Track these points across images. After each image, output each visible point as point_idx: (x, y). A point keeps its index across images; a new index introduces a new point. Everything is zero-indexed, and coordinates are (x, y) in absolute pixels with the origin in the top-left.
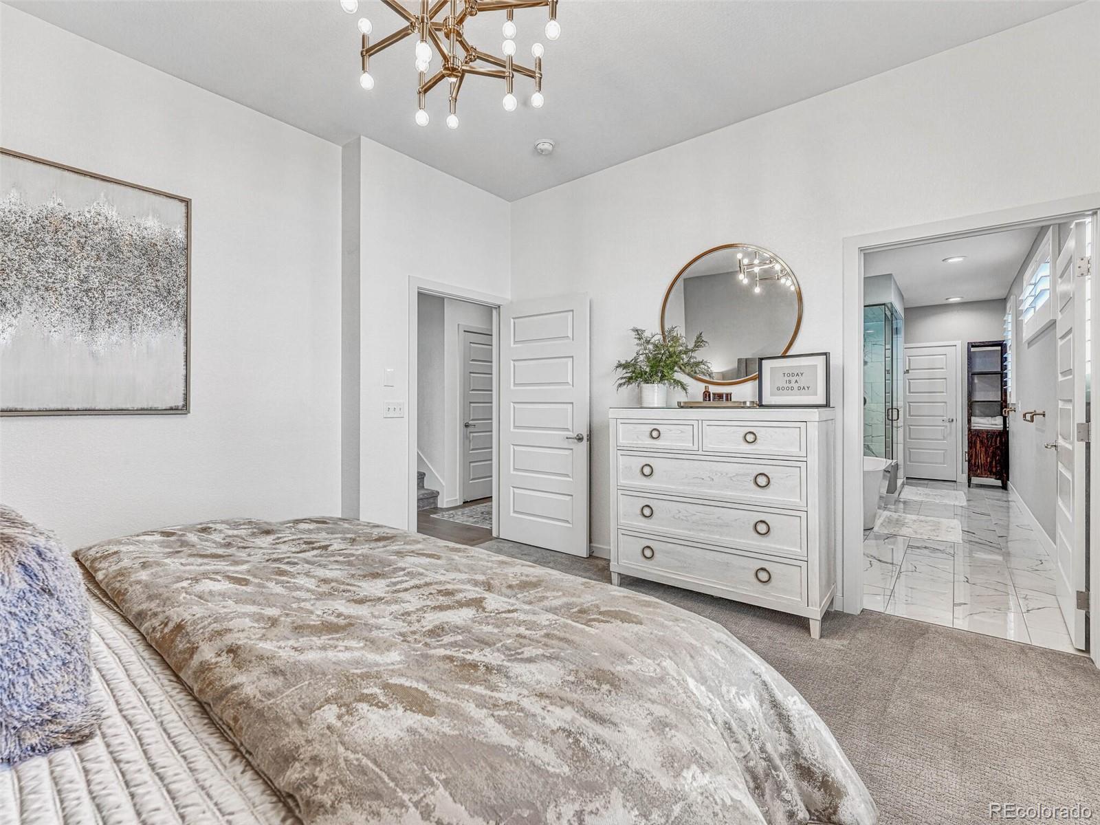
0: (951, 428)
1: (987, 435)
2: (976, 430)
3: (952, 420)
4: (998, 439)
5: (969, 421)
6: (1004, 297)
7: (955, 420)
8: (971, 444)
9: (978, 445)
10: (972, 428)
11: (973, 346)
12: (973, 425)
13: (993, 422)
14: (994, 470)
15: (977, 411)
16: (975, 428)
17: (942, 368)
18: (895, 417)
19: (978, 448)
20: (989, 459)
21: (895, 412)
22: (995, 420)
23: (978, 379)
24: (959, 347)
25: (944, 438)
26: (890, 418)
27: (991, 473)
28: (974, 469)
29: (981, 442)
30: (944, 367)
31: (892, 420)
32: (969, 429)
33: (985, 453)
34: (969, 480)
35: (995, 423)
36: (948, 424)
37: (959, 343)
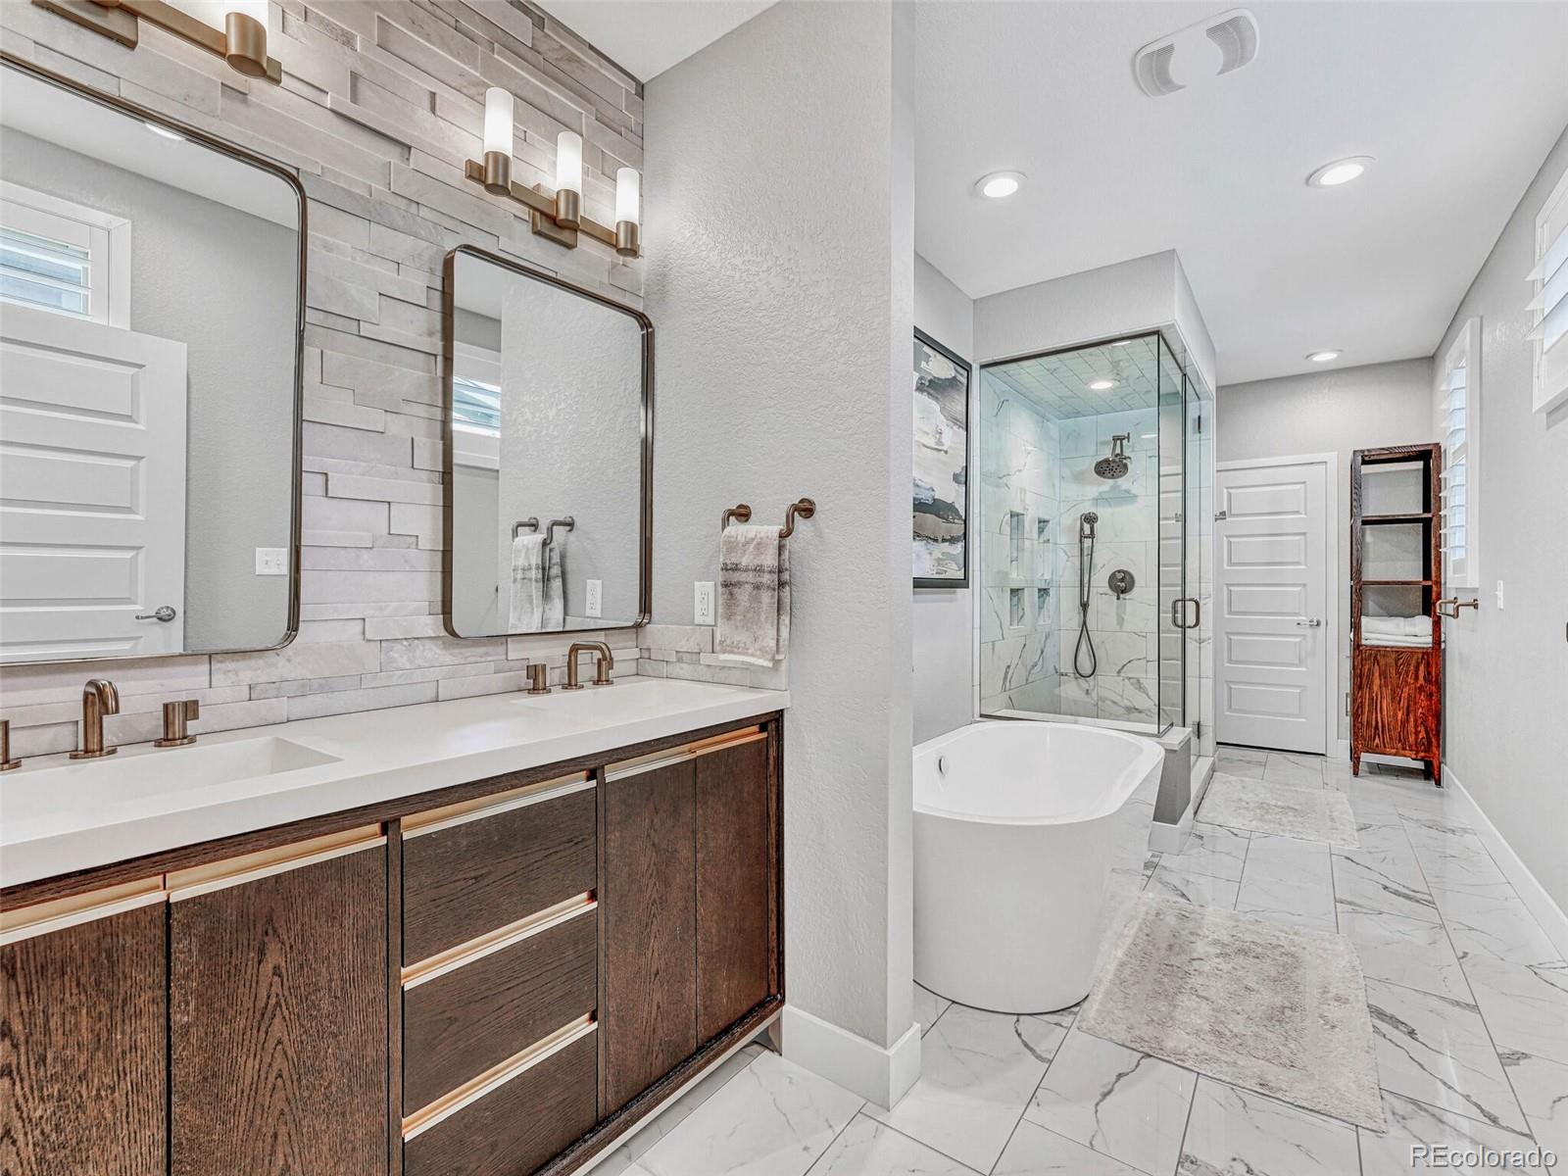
0: (1314, 637)
1: (1397, 660)
2: (1373, 646)
3: (1318, 624)
4: (1422, 668)
5: (1356, 627)
6: (1432, 354)
7: (1323, 624)
8: (1360, 680)
9: (1377, 682)
10: (1364, 642)
11: (1364, 462)
12: (1364, 635)
13: (1410, 630)
14: (1412, 739)
15: (1371, 605)
16: (1368, 643)
17: (1297, 512)
18: (1191, 620)
19: (1376, 688)
20: (1400, 714)
21: (1191, 607)
22: (1414, 625)
23: (1373, 535)
24: (1333, 466)
25: (1301, 663)
26: (1180, 623)
27: (1403, 746)
28: (1365, 735)
29: (1383, 674)
30: (1302, 510)
31: (1184, 627)
32: (1357, 646)
33: (1393, 699)
34: (1355, 759)
35: (1414, 632)
36: (1309, 632)
37: (1331, 457)
